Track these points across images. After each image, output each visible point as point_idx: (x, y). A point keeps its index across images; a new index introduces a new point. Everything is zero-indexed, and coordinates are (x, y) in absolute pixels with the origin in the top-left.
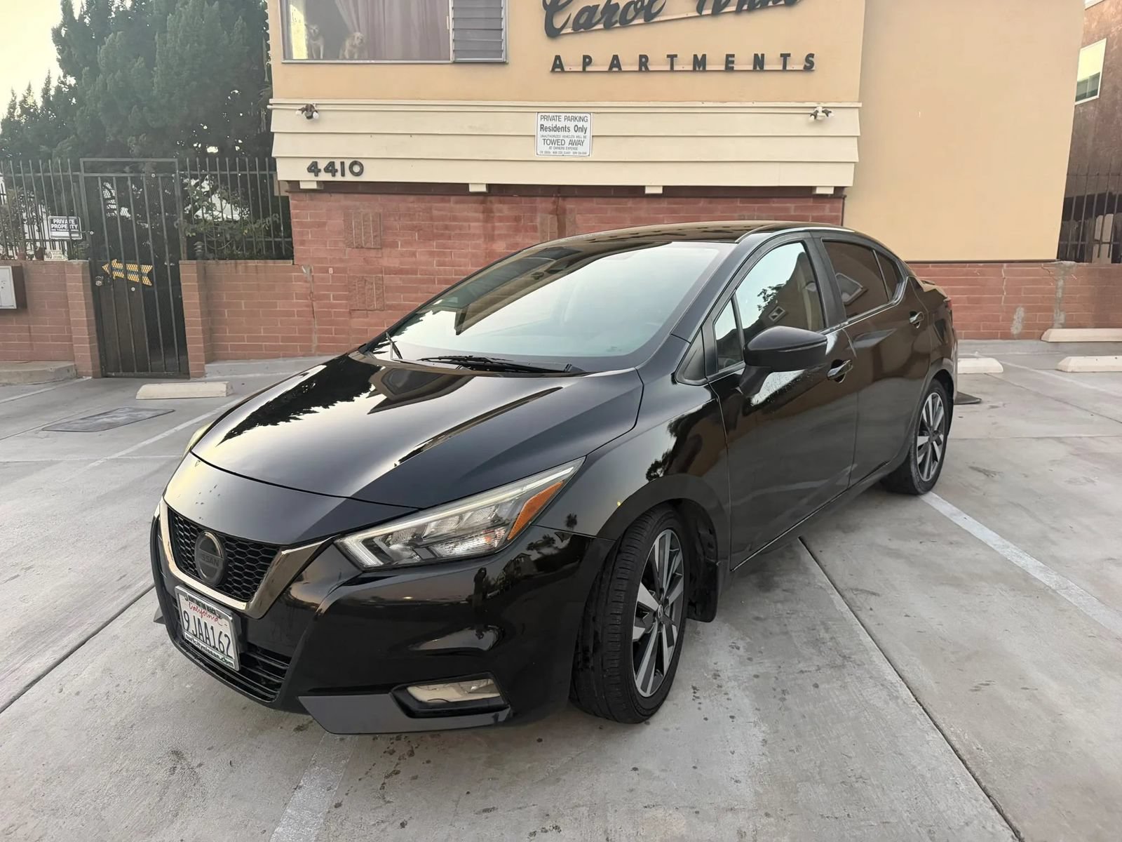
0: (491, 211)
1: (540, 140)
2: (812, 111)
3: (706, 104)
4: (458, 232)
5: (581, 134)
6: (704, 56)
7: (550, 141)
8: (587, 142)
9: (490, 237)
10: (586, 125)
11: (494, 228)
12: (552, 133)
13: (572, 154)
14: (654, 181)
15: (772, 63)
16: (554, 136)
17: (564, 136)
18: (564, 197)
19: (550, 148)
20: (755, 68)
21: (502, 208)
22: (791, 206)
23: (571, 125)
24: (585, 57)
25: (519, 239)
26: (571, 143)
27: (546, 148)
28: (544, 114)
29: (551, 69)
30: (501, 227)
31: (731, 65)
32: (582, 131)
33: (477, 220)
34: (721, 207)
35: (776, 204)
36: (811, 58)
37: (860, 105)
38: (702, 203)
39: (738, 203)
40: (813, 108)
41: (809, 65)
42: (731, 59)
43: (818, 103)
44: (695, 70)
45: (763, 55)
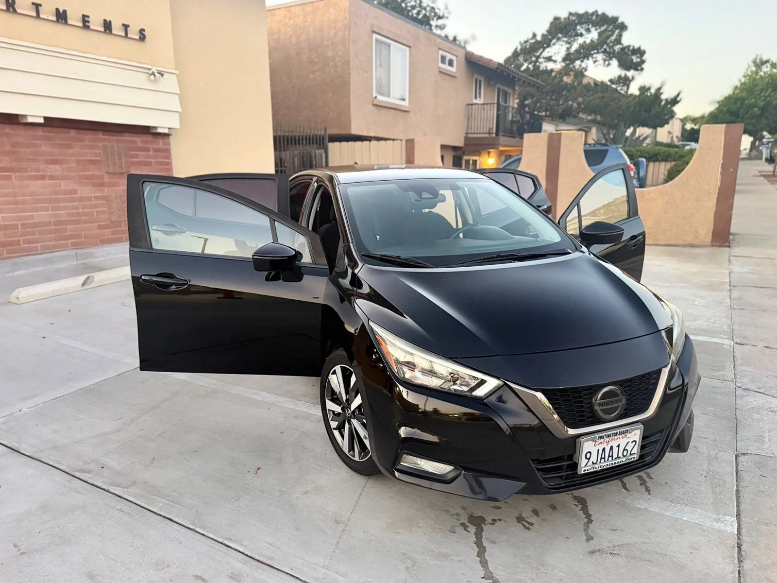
2: (151, 72)
3: (71, 52)
6: (65, 11)
14: (35, 112)
15: (117, 29)
20: (105, 30)
22: (138, 140)
31: (87, 24)
34: (88, 137)
35: (128, 137)
36: (143, 32)
37: (177, 72)
38: (73, 133)
39: (100, 135)
40: (150, 69)
41: (142, 36)
42: (86, 19)
43: (152, 66)
44: (58, 21)
45: (110, 22)
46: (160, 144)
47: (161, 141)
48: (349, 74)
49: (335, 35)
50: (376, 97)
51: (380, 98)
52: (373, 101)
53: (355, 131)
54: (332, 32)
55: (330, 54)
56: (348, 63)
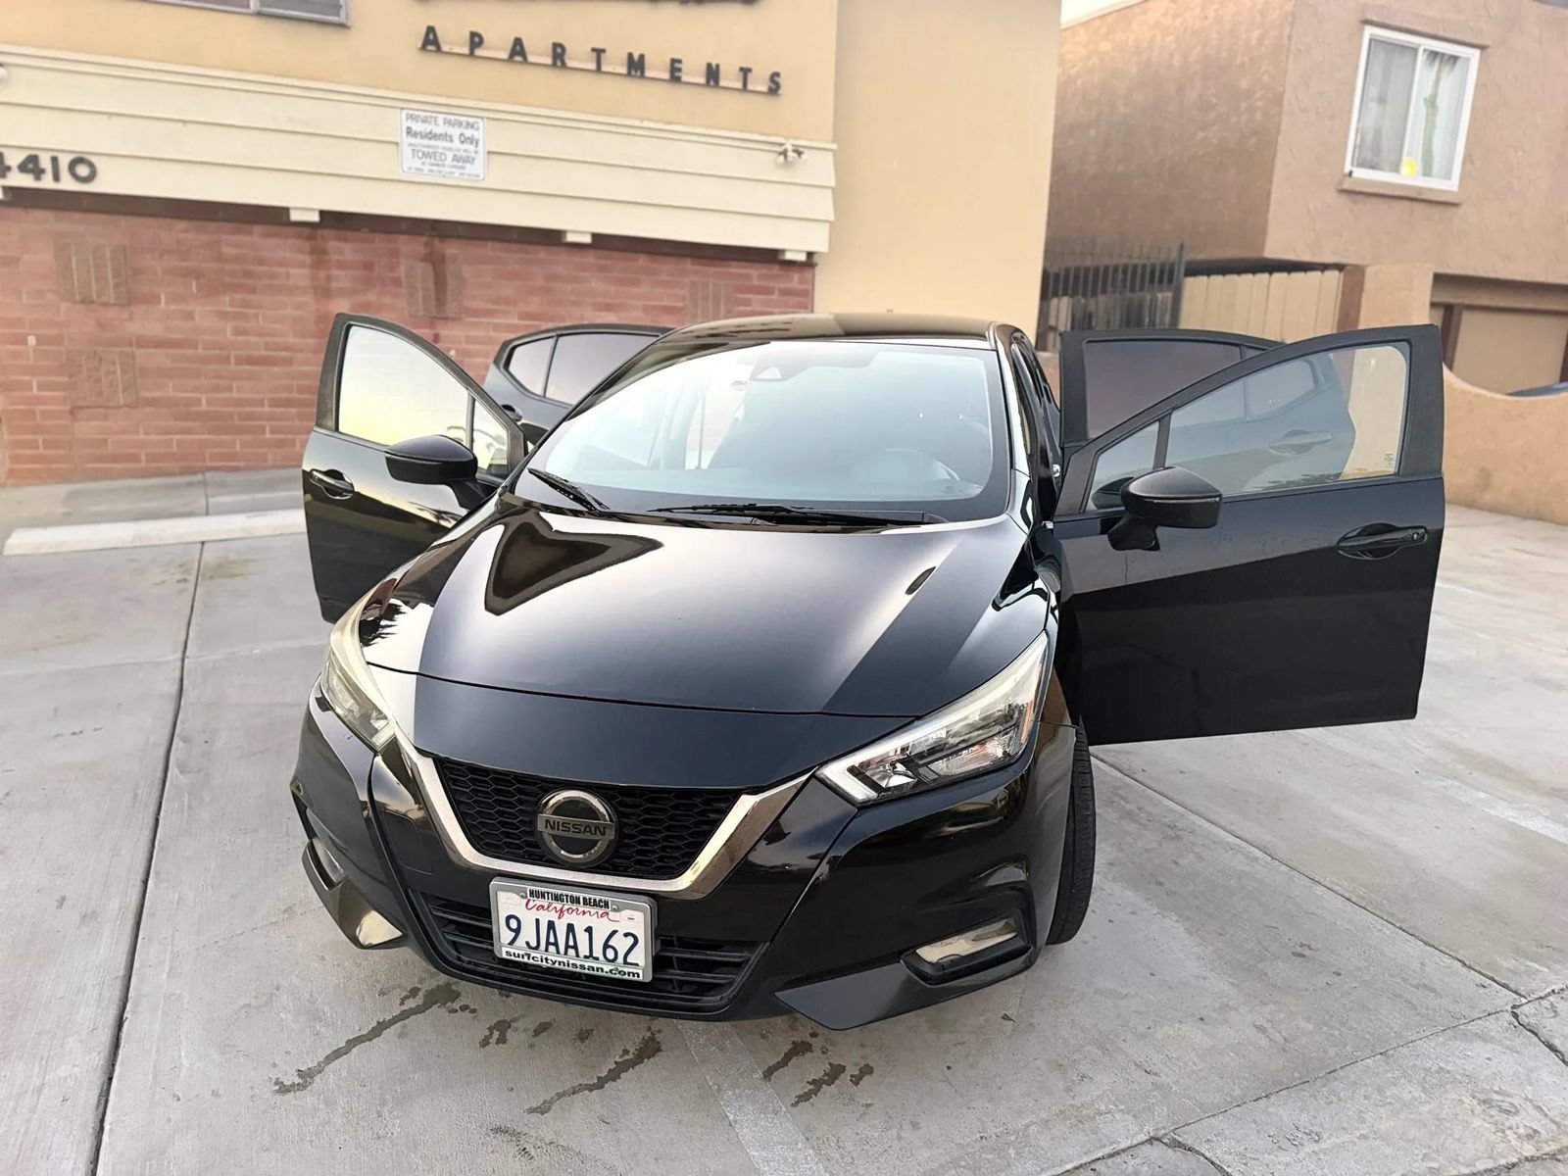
0: (325, 252)
1: (407, 151)
2: (781, 149)
3: (646, 124)
4: (266, 282)
5: (472, 148)
6: (642, 57)
7: (424, 153)
8: (481, 158)
9: (324, 292)
10: (477, 134)
11: (329, 279)
12: (426, 142)
13: (457, 175)
14: (579, 226)
15: (730, 79)
16: (429, 147)
17: (444, 148)
18: (443, 237)
19: (423, 163)
20: (708, 82)
21: (343, 249)
22: (754, 273)
23: (455, 132)
24: (473, 35)
25: (372, 296)
26: (456, 159)
27: (418, 163)
28: (411, 112)
29: (420, 45)
30: (342, 278)
31: (677, 74)
32: (472, 143)
33: (301, 265)
34: (667, 267)
35: (735, 269)
36: (776, 79)
37: (834, 147)
38: (642, 260)
39: (688, 265)
40: (781, 145)
41: (773, 86)
42: (677, 65)
43: (787, 138)
44: (629, 74)
45: (718, 66)
46: (795, 280)
47: (796, 276)
48: (1279, 124)
49: (1261, 40)
50: (1351, 173)
51: (1361, 173)
52: (1341, 182)
53: (1272, 251)
54: (1256, 33)
55: (1244, 84)
56: (1278, 100)
